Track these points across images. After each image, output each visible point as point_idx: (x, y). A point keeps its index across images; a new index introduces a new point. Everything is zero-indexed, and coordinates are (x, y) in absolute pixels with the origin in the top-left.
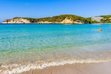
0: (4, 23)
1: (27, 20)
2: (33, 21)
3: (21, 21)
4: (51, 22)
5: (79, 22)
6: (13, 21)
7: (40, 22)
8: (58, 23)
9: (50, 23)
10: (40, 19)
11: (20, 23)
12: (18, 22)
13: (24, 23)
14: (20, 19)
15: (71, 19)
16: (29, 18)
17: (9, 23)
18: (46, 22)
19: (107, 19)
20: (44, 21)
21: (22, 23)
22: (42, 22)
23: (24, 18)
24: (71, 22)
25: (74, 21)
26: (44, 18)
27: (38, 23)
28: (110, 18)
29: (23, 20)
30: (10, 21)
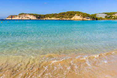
0: (8, 19)
1: (33, 16)
2: (39, 17)
3: (27, 17)
4: (59, 19)
5: (88, 18)
6: (19, 17)
7: (47, 19)
8: (66, 19)
9: (57, 19)
10: (45, 15)
11: (26, 19)
12: (24, 18)
13: (30, 19)
14: (26, 15)
15: (80, 16)
16: (36, 14)
17: (13, 19)
18: (53, 18)
19: (111, 16)
20: (50, 17)
21: (29, 19)
22: (49, 19)
23: (30, 14)
24: (81, 19)
25: (84, 17)
26: (51, 15)
27: (44, 19)
28: (113, 15)
29: (29, 16)
30: (14, 17)
